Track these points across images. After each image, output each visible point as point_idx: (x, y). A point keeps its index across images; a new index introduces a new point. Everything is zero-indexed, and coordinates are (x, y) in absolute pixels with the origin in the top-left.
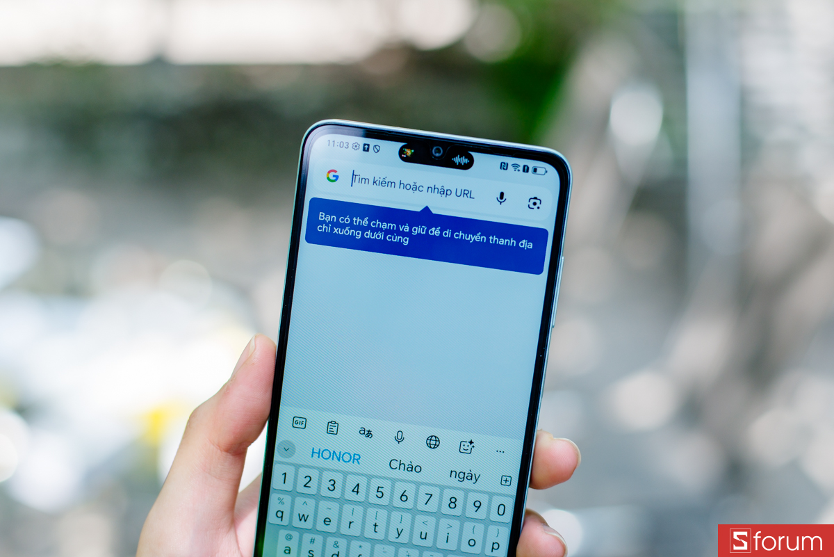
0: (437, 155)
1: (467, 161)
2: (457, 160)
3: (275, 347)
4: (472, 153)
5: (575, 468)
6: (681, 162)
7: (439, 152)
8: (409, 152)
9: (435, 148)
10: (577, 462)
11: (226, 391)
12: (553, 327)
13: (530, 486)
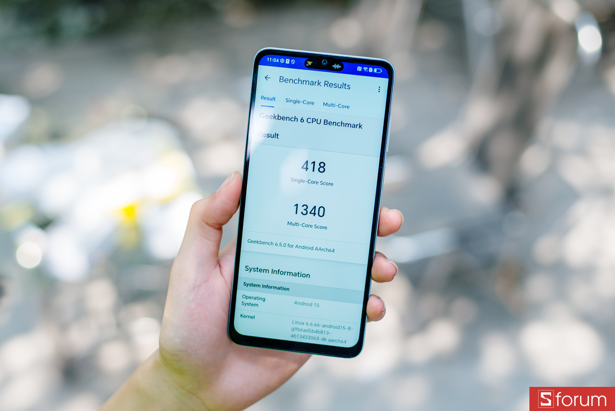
0: (325, 64)
1: (340, 67)
2: (335, 66)
4: (343, 63)
5: (400, 226)
7: (326, 62)
8: (310, 63)
9: (323, 61)
10: (402, 221)
13: (377, 236)
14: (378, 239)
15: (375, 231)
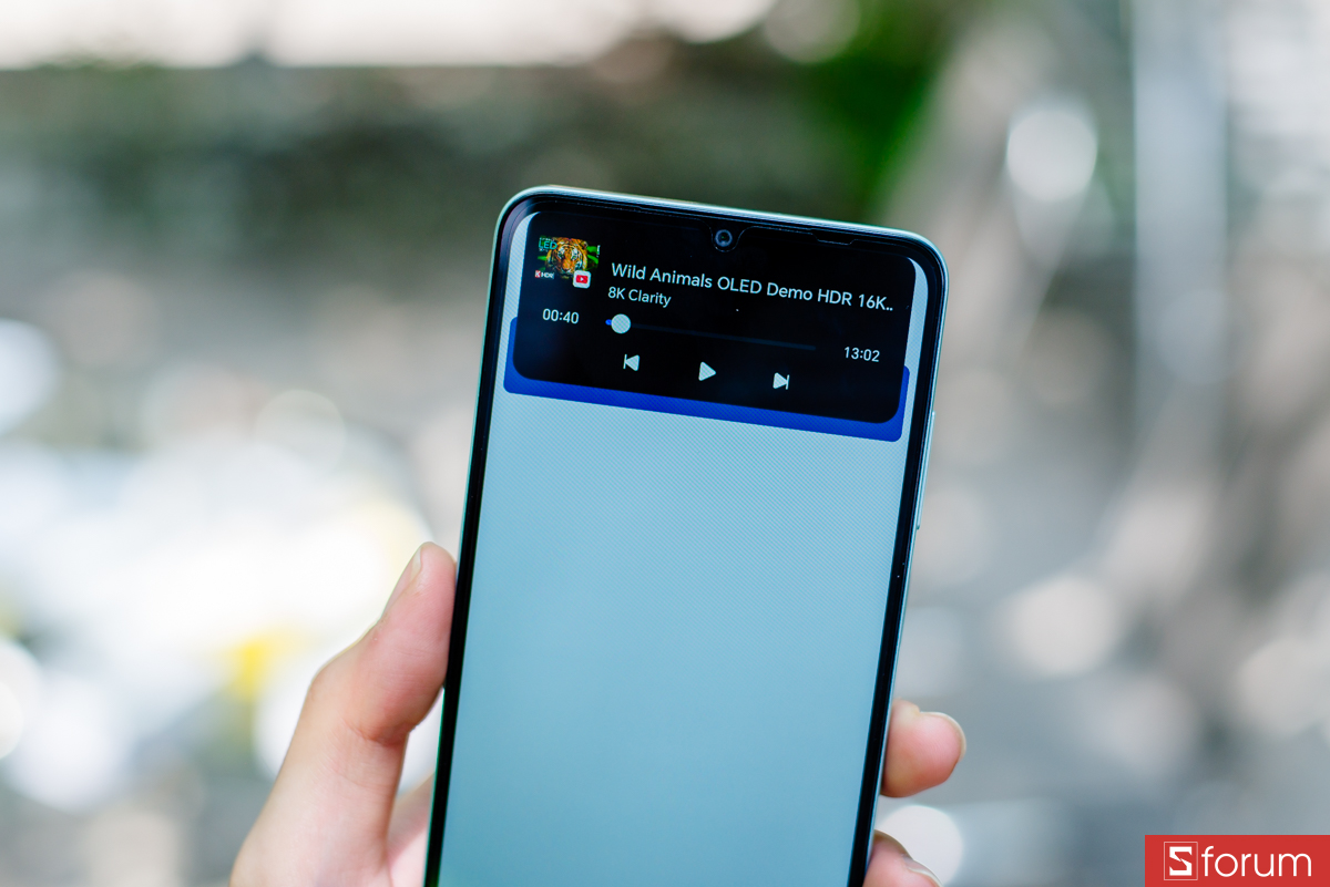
0: (723, 244)
3: (455, 566)
5: (956, 762)
6: (1126, 229)
7: (727, 239)
9: (720, 232)
10: (959, 752)
11: (372, 639)
12: (918, 528)
13: (881, 793)
14: (881, 802)
15: (875, 781)
